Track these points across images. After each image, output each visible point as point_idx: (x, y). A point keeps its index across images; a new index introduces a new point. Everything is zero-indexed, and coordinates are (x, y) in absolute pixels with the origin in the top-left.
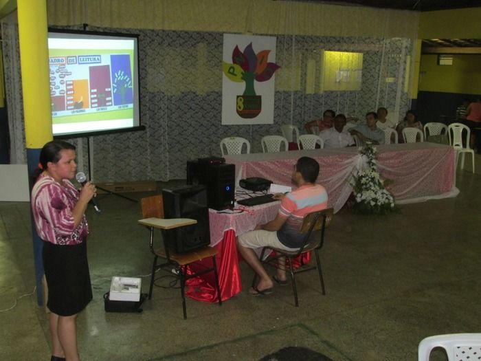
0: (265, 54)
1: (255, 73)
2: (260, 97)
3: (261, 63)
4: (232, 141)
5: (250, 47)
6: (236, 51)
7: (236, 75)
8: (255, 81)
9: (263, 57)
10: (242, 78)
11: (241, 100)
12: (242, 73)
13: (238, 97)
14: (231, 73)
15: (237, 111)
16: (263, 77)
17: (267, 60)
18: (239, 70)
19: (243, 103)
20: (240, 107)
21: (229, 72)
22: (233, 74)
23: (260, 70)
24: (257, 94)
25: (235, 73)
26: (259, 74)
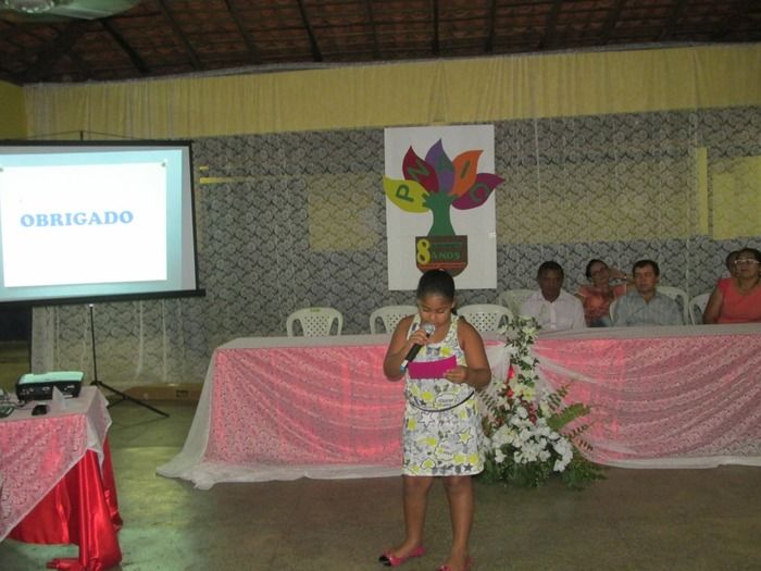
0: (472, 157)
1: (450, 195)
2: (464, 239)
3: (463, 176)
4: (314, 314)
5: (437, 149)
6: (410, 159)
7: (412, 200)
8: (452, 208)
9: (468, 163)
10: (424, 205)
11: (424, 244)
12: (424, 196)
13: (418, 239)
14: (403, 196)
15: (418, 263)
16: (468, 201)
17: (475, 170)
18: (417, 189)
19: (429, 250)
20: (423, 258)
21: (398, 195)
22: (406, 198)
23: (460, 188)
24: (458, 232)
25: (410, 196)
26: (460, 195)
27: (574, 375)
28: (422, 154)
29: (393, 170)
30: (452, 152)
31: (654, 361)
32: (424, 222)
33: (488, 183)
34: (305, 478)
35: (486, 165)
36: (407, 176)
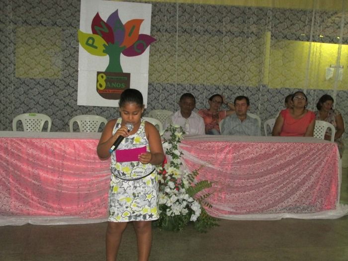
0: (137, 23)
1: (122, 46)
2: (128, 75)
4: (32, 118)
5: (115, 16)
6: (97, 20)
7: (96, 48)
8: (122, 55)
9: (134, 27)
10: (104, 51)
11: (102, 77)
12: (104, 45)
13: (98, 73)
14: (90, 45)
15: (98, 89)
16: (132, 52)
17: (138, 33)
18: (100, 41)
19: (105, 81)
20: (101, 86)
21: (87, 43)
22: (92, 46)
24: (125, 71)
25: (95, 44)
26: (127, 47)
27: (202, 163)
28: (105, 17)
29: (85, 27)
30: (124, 19)
31: (250, 156)
32: (103, 62)
33: (146, 40)
34: (29, 224)
35: (145, 29)
36: (94, 32)
